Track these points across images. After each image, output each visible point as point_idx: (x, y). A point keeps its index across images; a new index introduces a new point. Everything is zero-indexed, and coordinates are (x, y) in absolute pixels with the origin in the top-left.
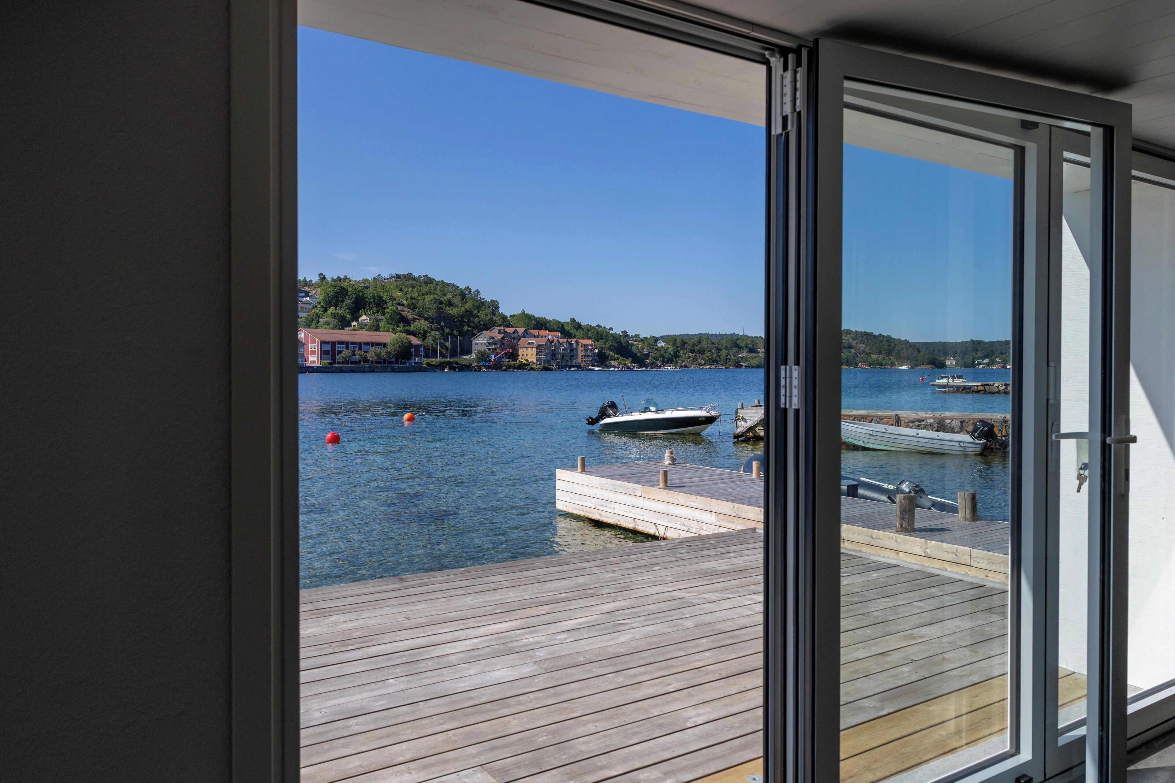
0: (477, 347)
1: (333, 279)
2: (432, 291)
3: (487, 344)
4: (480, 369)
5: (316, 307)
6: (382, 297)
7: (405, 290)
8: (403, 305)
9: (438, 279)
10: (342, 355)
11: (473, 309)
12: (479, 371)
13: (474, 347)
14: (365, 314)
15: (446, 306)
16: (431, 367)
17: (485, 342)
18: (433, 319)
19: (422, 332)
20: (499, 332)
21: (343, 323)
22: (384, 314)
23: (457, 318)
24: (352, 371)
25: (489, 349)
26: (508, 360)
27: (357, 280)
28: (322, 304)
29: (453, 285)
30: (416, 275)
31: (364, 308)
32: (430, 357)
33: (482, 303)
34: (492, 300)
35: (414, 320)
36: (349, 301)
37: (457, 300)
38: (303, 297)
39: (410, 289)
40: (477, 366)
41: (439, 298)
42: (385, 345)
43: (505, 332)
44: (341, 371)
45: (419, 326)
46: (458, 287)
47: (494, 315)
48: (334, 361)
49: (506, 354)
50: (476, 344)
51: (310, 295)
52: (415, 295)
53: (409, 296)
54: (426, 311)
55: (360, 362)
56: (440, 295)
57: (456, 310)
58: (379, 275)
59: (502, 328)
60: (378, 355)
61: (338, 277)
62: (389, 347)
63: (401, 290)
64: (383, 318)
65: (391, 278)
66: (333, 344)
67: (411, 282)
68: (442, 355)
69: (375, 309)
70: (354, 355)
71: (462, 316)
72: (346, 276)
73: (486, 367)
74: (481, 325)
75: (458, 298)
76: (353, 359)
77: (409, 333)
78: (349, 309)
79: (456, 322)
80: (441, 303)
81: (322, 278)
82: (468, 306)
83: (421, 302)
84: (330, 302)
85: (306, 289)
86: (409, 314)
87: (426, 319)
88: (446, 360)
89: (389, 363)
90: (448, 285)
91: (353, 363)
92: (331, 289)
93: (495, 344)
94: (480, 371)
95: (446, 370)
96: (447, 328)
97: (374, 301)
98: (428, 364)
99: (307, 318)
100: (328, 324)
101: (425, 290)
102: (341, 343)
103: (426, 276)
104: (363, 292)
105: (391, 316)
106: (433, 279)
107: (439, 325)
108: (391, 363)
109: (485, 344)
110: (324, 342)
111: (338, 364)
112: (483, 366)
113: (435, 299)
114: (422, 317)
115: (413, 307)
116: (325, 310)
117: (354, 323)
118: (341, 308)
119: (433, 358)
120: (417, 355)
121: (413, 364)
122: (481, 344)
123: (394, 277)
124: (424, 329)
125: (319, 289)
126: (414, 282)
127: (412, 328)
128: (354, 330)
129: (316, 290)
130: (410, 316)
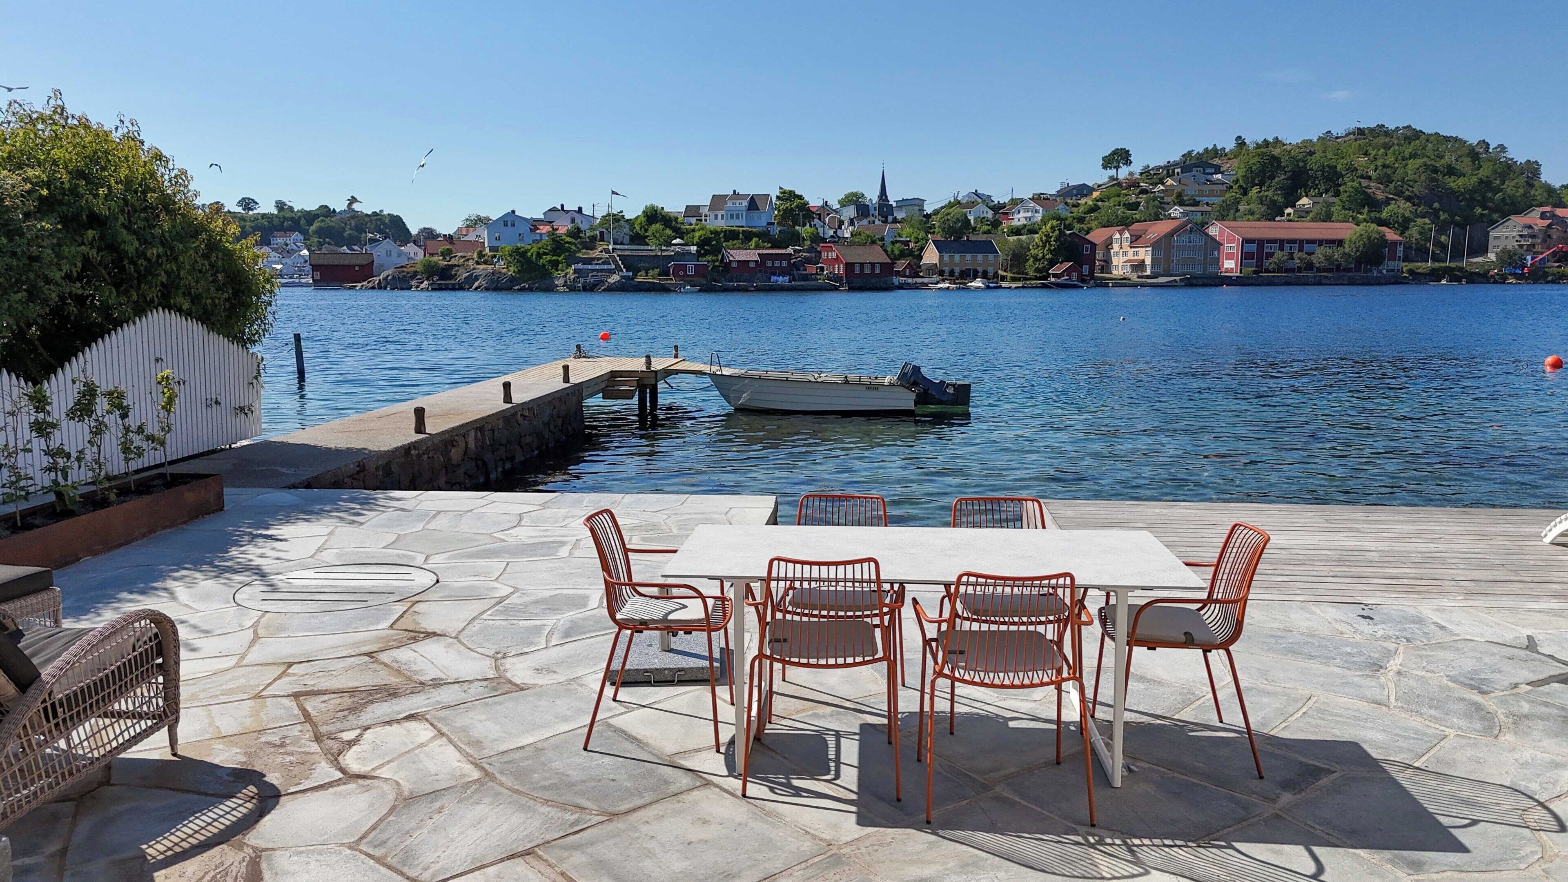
0: (1496, 242)
1: (1257, 144)
2: (1419, 152)
3: (1518, 238)
4: (1506, 279)
5: (1231, 187)
6: (1336, 167)
7: (1373, 153)
8: (1370, 178)
9: (1428, 130)
10: (1274, 259)
11: (1492, 179)
12: (1500, 283)
13: (1492, 243)
14: (1307, 196)
15: (1444, 176)
16: (1416, 278)
17: (1514, 234)
18: (1418, 197)
19: (1400, 220)
20: (1543, 216)
21: (1274, 211)
22: (1337, 194)
23: (1462, 194)
24: (1288, 284)
25: (1521, 246)
26: (1557, 264)
27: (1294, 143)
28: (1241, 182)
29: (1456, 139)
30: (1392, 127)
31: (1305, 186)
32: (1412, 261)
33: (1509, 167)
34: (1529, 161)
35: (1387, 202)
36: (1283, 177)
37: (1465, 165)
38: (1212, 174)
39: (1382, 150)
40: (1498, 275)
41: (1433, 162)
42: (1340, 243)
43: (1554, 216)
44: (1270, 283)
45: (1396, 210)
46: (1465, 142)
47: (1531, 186)
48: (1260, 268)
49: (1554, 254)
50: (1496, 238)
51: (1222, 170)
52: (1390, 160)
53: (1379, 163)
54: (1408, 185)
55: (1300, 270)
56: (1433, 157)
57: (1461, 181)
58: (1329, 132)
59: (1548, 209)
60: (1328, 258)
61: (1265, 140)
62: (1346, 246)
63: (1366, 154)
64: (1336, 200)
65: (1347, 135)
66: (1261, 243)
67: (1382, 140)
68: (1435, 259)
69: (1322, 187)
70: (1292, 258)
71: (1474, 191)
72: (1277, 138)
73: (1515, 275)
74: (1506, 204)
75: (1467, 160)
76: (1290, 265)
77: (1381, 223)
78: (1281, 188)
79: (1461, 201)
80: (1435, 170)
81: (1241, 143)
82: (1484, 172)
83: (1400, 171)
84: (1253, 179)
85: (1216, 161)
86: (1378, 192)
87: (1408, 199)
88: (1443, 265)
89: (1345, 270)
90: (1447, 139)
91: (1287, 271)
92: (1257, 159)
93: (1533, 236)
94: (1504, 283)
95: (1443, 282)
96: (1444, 211)
97: (1323, 174)
98: (1411, 272)
99: (1221, 206)
100: (1252, 213)
101: (1408, 150)
102: (1270, 241)
103: (1409, 127)
104: (1304, 161)
105: (1350, 196)
106: (1421, 131)
107: (1431, 207)
108: (1350, 270)
109: (1514, 237)
110: (1247, 241)
111: (1265, 272)
112: (1511, 274)
113: (1425, 164)
114: (1400, 197)
115: (1385, 180)
116: (1245, 193)
117: (1289, 210)
118: (1270, 186)
119: (1418, 261)
120: (1393, 258)
121: (1384, 271)
122: (1507, 237)
123: (1353, 133)
124: (1403, 216)
125: (1235, 160)
126: (1388, 140)
127: (1384, 215)
128: (1289, 221)
129: (1230, 162)
130: (1380, 196)
